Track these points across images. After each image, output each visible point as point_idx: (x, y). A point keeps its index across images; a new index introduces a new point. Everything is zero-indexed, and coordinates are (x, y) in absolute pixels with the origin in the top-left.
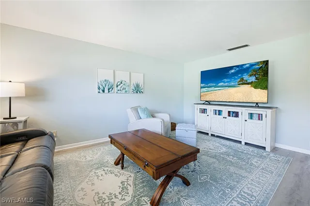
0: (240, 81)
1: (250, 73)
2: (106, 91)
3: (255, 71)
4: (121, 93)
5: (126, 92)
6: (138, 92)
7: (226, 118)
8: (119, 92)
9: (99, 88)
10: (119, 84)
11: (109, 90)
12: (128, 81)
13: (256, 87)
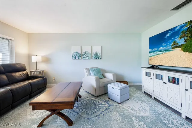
0: (173, 45)
1: (180, 36)
2: (77, 58)
3: (184, 33)
4: (85, 59)
5: (89, 58)
6: (97, 58)
7: (166, 83)
8: (84, 58)
9: (73, 57)
10: (84, 54)
11: (78, 57)
12: (90, 52)
13: (185, 50)
